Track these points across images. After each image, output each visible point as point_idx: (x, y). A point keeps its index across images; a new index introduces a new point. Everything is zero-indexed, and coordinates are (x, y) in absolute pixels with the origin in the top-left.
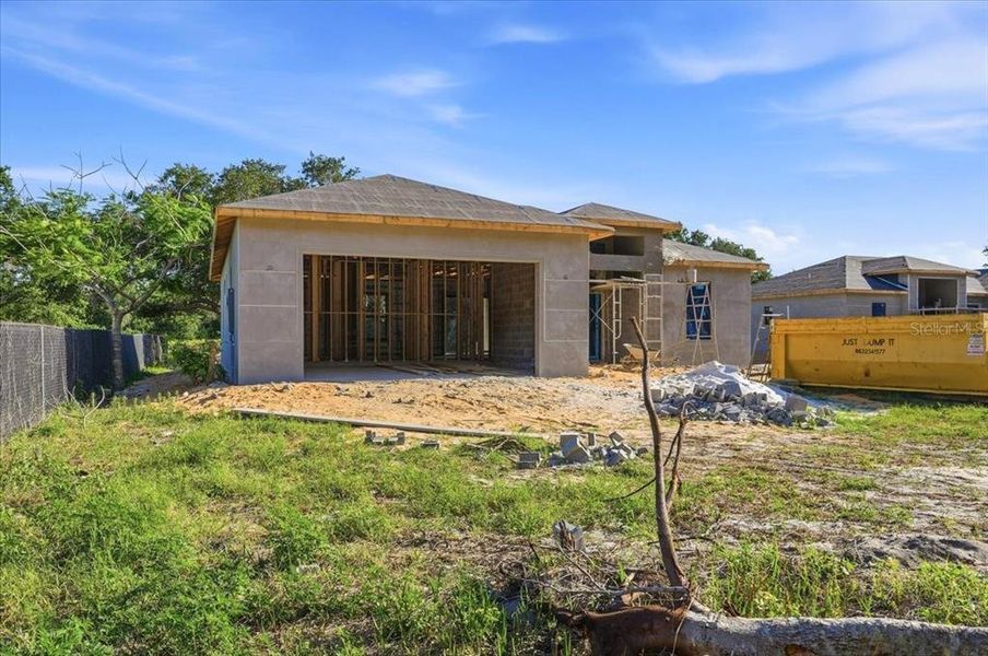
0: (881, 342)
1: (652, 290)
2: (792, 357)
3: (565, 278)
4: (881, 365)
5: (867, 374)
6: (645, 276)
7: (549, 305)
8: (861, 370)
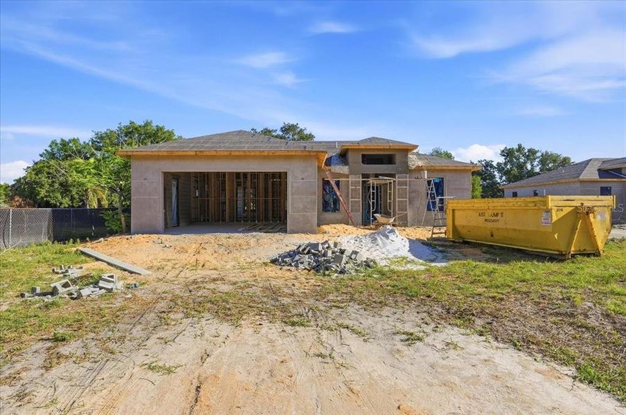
0: (497, 215)
1: (401, 184)
2: (457, 223)
3: (303, 179)
4: (498, 230)
5: (492, 236)
6: (397, 176)
7: (292, 194)
8: (488, 232)
